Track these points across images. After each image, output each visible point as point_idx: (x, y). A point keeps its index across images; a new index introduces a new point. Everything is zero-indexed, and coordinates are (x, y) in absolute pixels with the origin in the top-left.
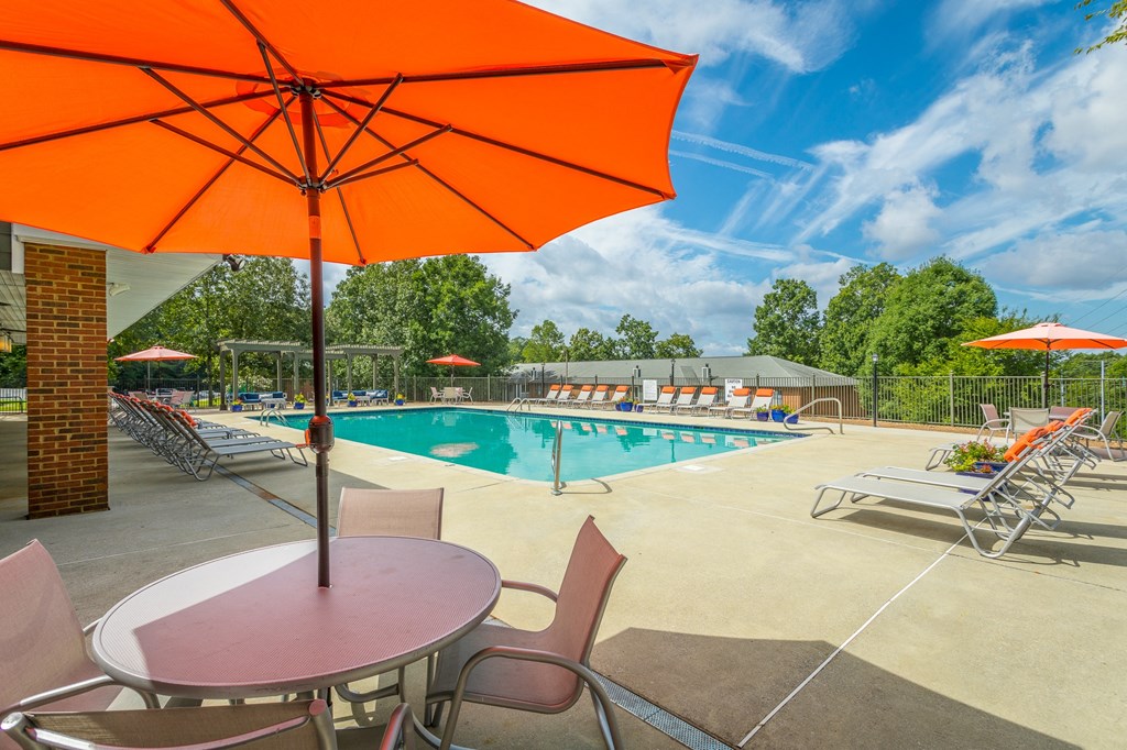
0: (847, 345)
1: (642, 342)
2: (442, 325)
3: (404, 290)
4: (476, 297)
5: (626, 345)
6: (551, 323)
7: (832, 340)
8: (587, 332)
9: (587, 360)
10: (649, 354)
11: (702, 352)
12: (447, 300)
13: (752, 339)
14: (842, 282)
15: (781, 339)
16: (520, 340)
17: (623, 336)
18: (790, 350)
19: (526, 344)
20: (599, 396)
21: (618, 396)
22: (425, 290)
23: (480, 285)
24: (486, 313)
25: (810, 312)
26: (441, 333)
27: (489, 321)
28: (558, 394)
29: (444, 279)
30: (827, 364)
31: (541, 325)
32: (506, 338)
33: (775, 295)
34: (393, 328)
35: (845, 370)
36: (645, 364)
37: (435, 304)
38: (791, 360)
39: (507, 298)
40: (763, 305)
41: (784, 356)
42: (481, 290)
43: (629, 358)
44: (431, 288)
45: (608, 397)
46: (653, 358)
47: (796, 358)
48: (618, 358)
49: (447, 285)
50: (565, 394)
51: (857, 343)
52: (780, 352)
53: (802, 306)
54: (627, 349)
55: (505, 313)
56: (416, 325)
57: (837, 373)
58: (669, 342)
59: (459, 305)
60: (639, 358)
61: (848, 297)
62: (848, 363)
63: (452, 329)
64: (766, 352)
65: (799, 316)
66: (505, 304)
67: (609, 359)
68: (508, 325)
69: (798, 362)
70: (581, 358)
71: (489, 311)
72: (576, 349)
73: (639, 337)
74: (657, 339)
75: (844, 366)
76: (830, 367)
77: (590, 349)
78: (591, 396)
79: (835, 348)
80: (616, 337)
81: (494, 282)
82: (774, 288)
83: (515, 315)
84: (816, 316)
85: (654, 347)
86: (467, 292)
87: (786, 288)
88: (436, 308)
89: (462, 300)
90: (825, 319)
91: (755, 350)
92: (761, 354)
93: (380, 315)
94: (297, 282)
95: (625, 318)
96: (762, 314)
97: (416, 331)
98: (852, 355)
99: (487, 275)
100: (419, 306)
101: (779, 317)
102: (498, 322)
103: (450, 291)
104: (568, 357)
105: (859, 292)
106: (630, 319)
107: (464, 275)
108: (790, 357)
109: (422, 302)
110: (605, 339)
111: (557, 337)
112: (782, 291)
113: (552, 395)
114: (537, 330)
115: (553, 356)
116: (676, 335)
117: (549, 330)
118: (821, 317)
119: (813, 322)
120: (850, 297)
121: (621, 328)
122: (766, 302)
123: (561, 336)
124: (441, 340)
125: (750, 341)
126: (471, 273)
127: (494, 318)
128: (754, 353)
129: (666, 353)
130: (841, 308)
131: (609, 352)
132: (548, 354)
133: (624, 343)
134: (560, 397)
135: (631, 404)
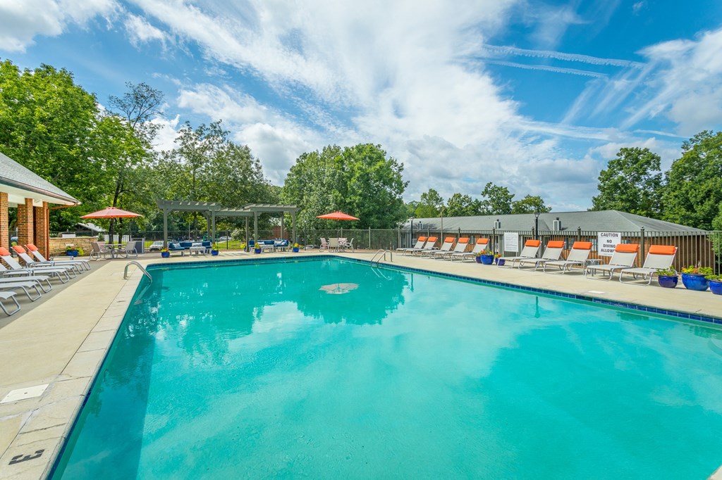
0: (692, 200)
1: (502, 202)
2: (354, 192)
3: (329, 169)
4: (377, 172)
5: (488, 204)
6: (434, 191)
7: (676, 196)
8: (460, 196)
9: (460, 216)
10: (507, 211)
11: (550, 209)
12: (357, 175)
13: (596, 197)
14: (685, 147)
15: (624, 197)
16: (414, 203)
17: (487, 198)
18: (632, 205)
19: (418, 206)
20: (461, 247)
21: (480, 248)
22: (343, 169)
23: (380, 163)
24: (385, 183)
25: (653, 173)
26: (353, 198)
27: (388, 190)
28: (425, 244)
29: (356, 161)
30: (672, 216)
31: (427, 192)
32: (400, 201)
33: (619, 160)
34: (322, 195)
35: (691, 221)
36: (504, 218)
37: (349, 178)
38: (635, 213)
39: (401, 173)
40: (607, 169)
41: (627, 211)
42: (381, 167)
43: (491, 214)
44: (347, 168)
45: (468, 250)
46: (510, 213)
47: (638, 212)
48: (483, 214)
49: (358, 165)
50: (430, 245)
51: (704, 198)
52: (624, 207)
53: (646, 169)
54: (490, 207)
55: (400, 184)
56: (337, 193)
57: (681, 224)
58: (523, 202)
59: (365, 179)
60: (499, 214)
61: (690, 159)
62: (693, 215)
63: (360, 195)
64: (611, 208)
65: (642, 177)
66: (399, 177)
67: (476, 215)
68: (402, 191)
69: (640, 215)
70: (456, 214)
71: (388, 182)
72: (452, 208)
73: (499, 199)
74: (513, 200)
75: (688, 218)
76: (673, 220)
77: (461, 208)
78: (452, 248)
79: (679, 203)
80: (481, 199)
81: (392, 162)
82: (618, 155)
83: (406, 184)
84: (659, 177)
85: (511, 206)
86: (372, 169)
87: (630, 154)
88: (350, 180)
89: (368, 174)
90: (667, 179)
91: (599, 206)
92: (605, 209)
93: (314, 187)
94: (253, 166)
95: (489, 185)
96: (606, 176)
97: (337, 197)
98: (698, 208)
99: (387, 158)
100: (339, 180)
101: (623, 178)
102: (394, 190)
103: (360, 169)
104: (446, 213)
105: (703, 156)
106: (492, 186)
107: (370, 158)
108: (633, 211)
109: (341, 178)
110: (473, 200)
111: (438, 200)
112: (626, 157)
113: (419, 245)
114: (424, 195)
115: (435, 214)
116: (528, 196)
117: (433, 195)
118: (664, 177)
119: (656, 182)
120: (694, 159)
121: (485, 192)
122: (610, 167)
123: (441, 199)
124: (353, 202)
125: (595, 199)
126: (375, 156)
127: (391, 187)
128: (597, 209)
129: (520, 210)
130: (685, 168)
131: (476, 210)
132: (432, 212)
133: (487, 203)
134: (426, 247)
135: (492, 257)
